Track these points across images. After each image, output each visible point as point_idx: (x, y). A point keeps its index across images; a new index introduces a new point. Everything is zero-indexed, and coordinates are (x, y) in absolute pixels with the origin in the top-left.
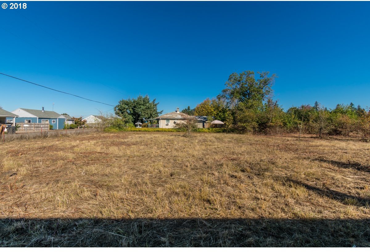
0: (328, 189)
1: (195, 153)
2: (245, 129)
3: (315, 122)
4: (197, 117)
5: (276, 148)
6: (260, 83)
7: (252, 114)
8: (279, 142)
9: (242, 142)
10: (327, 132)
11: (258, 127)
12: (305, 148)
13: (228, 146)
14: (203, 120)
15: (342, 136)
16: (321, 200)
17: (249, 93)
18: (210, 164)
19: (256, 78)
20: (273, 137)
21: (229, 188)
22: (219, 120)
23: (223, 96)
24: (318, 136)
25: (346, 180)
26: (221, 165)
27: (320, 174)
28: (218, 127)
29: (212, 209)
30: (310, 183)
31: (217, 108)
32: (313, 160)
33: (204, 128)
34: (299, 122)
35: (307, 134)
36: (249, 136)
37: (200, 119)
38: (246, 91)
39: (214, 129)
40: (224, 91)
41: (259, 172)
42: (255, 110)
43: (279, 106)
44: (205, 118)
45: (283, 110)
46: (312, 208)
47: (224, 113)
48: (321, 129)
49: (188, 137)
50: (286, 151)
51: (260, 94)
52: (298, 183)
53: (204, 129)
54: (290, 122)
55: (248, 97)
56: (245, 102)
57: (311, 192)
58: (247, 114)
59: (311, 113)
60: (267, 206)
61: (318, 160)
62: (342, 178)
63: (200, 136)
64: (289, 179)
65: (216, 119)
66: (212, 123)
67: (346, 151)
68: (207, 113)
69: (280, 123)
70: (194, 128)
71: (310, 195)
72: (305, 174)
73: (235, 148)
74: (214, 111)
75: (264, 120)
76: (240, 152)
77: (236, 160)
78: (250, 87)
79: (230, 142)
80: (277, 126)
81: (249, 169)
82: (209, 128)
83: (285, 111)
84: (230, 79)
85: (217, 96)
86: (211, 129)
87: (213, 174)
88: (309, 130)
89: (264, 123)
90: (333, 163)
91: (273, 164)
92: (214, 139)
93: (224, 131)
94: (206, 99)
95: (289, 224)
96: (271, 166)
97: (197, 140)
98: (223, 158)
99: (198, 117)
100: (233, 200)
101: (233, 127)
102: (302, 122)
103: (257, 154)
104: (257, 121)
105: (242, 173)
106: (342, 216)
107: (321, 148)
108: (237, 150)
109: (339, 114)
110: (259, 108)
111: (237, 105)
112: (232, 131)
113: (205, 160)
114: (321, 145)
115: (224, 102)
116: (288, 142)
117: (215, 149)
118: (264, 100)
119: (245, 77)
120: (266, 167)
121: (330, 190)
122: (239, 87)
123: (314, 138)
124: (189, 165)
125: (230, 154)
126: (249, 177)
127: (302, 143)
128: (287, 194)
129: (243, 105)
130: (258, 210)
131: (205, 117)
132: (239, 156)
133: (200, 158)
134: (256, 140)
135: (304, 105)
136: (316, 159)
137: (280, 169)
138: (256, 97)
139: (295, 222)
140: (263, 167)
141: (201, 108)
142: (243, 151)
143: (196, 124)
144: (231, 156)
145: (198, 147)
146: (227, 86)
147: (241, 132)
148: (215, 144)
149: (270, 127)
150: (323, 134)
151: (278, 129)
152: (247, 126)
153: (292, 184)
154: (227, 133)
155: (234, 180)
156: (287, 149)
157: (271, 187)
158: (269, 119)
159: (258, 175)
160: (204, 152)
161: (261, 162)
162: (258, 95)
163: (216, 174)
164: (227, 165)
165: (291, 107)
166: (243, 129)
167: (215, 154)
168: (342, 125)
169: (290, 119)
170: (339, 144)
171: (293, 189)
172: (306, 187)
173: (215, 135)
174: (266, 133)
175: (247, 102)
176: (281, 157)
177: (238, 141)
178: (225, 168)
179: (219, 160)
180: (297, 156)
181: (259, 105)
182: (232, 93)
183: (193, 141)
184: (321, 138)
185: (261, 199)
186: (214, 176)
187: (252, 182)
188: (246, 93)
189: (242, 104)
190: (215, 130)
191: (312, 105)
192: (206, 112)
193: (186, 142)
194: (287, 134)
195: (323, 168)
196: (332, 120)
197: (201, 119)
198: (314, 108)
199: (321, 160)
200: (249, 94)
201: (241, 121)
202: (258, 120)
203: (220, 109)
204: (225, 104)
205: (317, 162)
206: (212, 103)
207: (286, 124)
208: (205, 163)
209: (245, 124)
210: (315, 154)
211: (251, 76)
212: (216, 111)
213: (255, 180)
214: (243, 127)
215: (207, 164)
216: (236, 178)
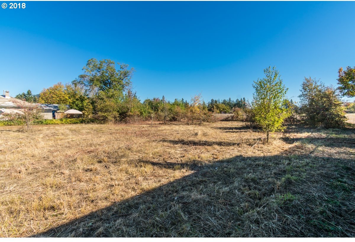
0: (166, 162)
1: (36, 152)
2: (106, 119)
3: (162, 112)
4: (42, 106)
5: (133, 135)
6: (121, 74)
7: (112, 104)
8: (136, 129)
9: (102, 132)
10: (169, 119)
11: (119, 117)
12: (155, 132)
13: (85, 138)
14: (52, 109)
15: (177, 122)
16: (161, 172)
17: (110, 82)
18: (59, 162)
19: (117, 68)
20: (132, 125)
21: (82, 184)
22: (76, 109)
23: (81, 83)
24: (164, 122)
25: (176, 153)
26: (75, 160)
27: (162, 151)
28: (74, 118)
29: (56, 216)
30: (155, 160)
31: (74, 95)
32: (159, 141)
33: (55, 118)
34: (151, 111)
35: (157, 121)
36: (110, 126)
37: (48, 108)
38: (107, 80)
39: (69, 119)
40: (82, 77)
41: (116, 160)
42: (116, 100)
43: (137, 97)
44: (55, 107)
45: (140, 102)
46: (154, 180)
47: (82, 101)
48: (165, 117)
49: (26, 131)
50: (141, 137)
51: (120, 84)
52: (147, 162)
53: (54, 120)
54: (145, 112)
55: (109, 86)
56: (106, 91)
57: (155, 167)
58: (108, 103)
59: (160, 104)
60: (121, 190)
61: (162, 141)
62: (174, 152)
63: (48, 129)
64: (140, 161)
65: (71, 108)
66: (65, 113)
67: (178, 132)
68: (59, 101)
69: (138, 113)
70: (38, 119)
71: (154, 170)
72: (152, 154)
73: (93, 140)
74: (69, 98)
75: (124, 110)
76: (99, 143)
77: (93, 152)
78: (111, 76)
79: (88, 133)
80: (135, 115)
81: (106, 159)
82: (61, 119)
83: (142, 102)
84: (88, 64)
85: (72, 81)
86: (64, 120)
87: (62, 173)
88: (158, 118)
89: (124, 113)
90: (171, 141)
91: (129, 149)
92: (68, 132)
93: (82, 122)
94: (56, 83)
95: (136, 200)
96: (127, 152)
97: (42, 134)
98: (78, 152)
99: (45, 105)
100: (85, 196)
101: (93, 117)
102: (153, 111)
103: (116, 142)
104: (118, 111)
105: (99, 164)
106: (172, 180)
107: (164, 131)
108: (96, 141)
109: (176, 106)
110: (120, 98)
111: (98, 94)
112: (92, 121)
113: (51, 158)
114: (165, 130)
115: (82, 89)
116: (143, 129)
117: (68, 142)
118: (124, 91)
119: (105, 65)
120: (122, 154)
121: (167, 163)
122: (99, 75)
123: (161, 124)
124: (23, 169)
125: (87, 146)
126: (106, 166)
127: (153, 129)
128: (138, 173)
129: (104, 94)
130: (112, 197)
131: (57, 105)
132: (98, 146)
133: (44, 158)
134: (116, 129)
135: (155, 98)
136: (161, 141)
137: (135, 153)
138: (117, 87)
139: (142, 196)
140: (120, 154)
141: (50, 94)
142: (102, 141)
143: (42, 114)
144: (88, 148)
145: (42, 144)
146: (85, 72)
147: (102, 122)
148: (68, 137)
149: (129, 116)
150: (167, 121)
151: (136, 118)
152: (108, 116)
153: (142, 164)
154: (86, 124)
155: (89, 174)
156: (142, 135)
157: (125, 171)
158: (128, 109)
159: (115, 162)
160: (51, 149)
161: (119, 150)
162: (118, 86)
163: (67, 172)
164: (82, 160)
165: (146, 99)
166: (104, 119)
167: (67, 149)
168: (177, 114)
169: (145, 109)
170: (175, 128)
171: (143, 168)
172: (152, 164)
173: (70, 126)
174: (126, 122)
175: (108, 91)
176: (136, 143)
177: (97, 131)
178: (79, 163)
179: (72, 155)
180: (148, 140)
181: (120, 96)
182: (92, 81)
183: (34, 137)
184: (166, 124)
185: (115, 185)
186: (63, 175)
187: (108, 171)
188: (107, 82)
189: (102, 93)
190: (70, 121)
191: (161, 99)
192: (58, 99)
193: (22, 139)
194: (143, 122)
195: (164, 147)
196: (172, 110)
197: (50, 108)
198: (162, 100)
199: (164, 141)
200: (110, 84)
201: (101, 110)
202: (119, 109)
203: (77, 97)
204: (83, 91)
205: (161, 143)
206: (66, 89)
207: (142, 113)
208: (52, 162)
209: (106, 114)
210: (161, 137)
211: (112, 65)
212: (72, 99)
213: (111, 168)
214: (103, 116)
215: (55, 163)
216: (91, 171)
